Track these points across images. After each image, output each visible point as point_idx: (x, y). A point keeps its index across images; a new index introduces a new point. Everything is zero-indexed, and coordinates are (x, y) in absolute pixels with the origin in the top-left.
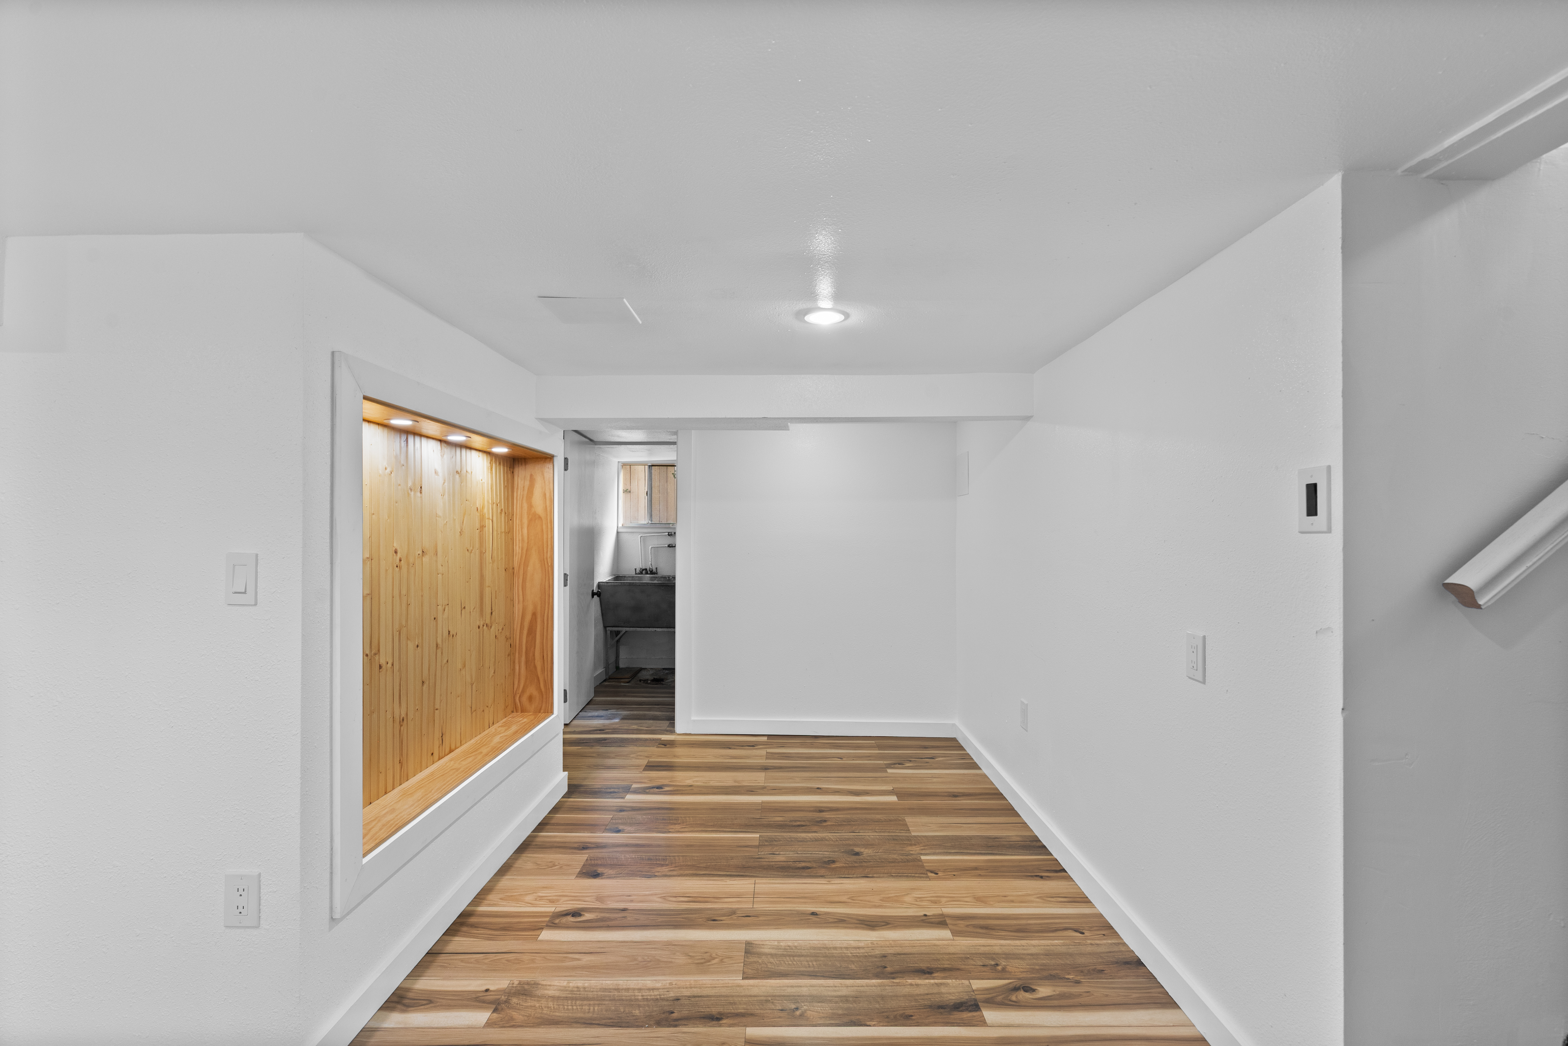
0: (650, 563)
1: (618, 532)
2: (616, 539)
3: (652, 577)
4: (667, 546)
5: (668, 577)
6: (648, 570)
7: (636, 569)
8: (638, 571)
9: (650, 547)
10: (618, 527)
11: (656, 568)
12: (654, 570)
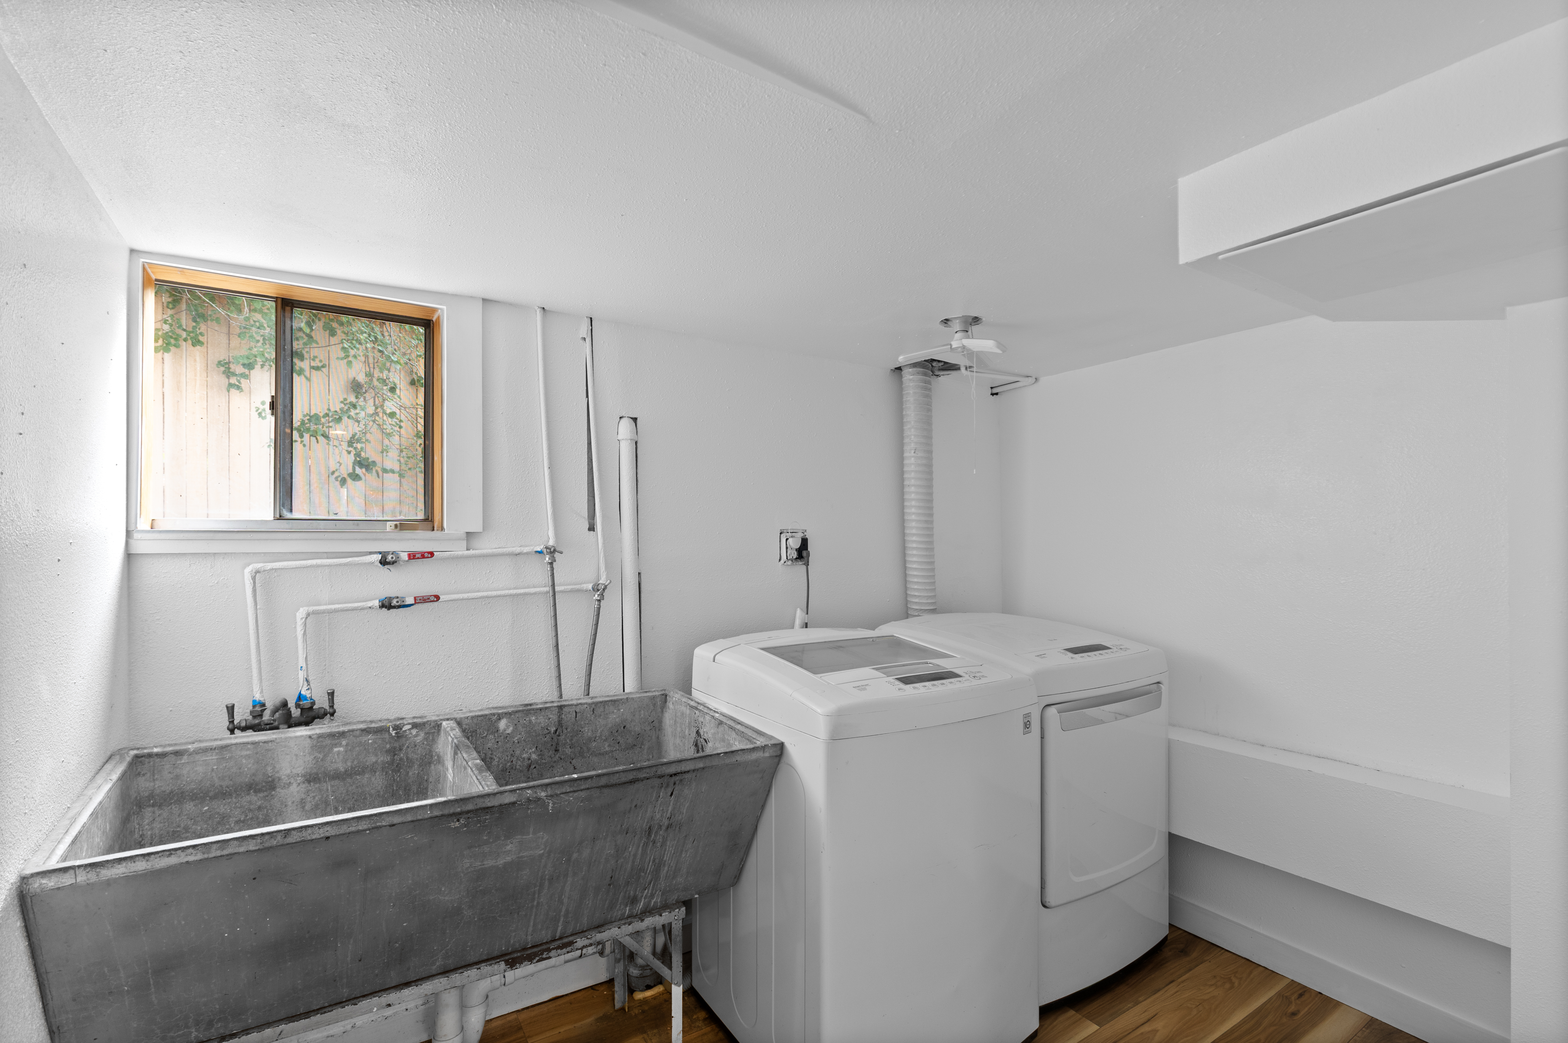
0: (301, 675)
1: (129, 557)
2: (121, 588)
3: (320, 736)
4: (376, 603)
5: (397, 728)
6: (291, 704)
7: (231, 709)
8: (242, 715)
9: (301, 613)
10: (129, 534)
11: (331, 694)
12: (322, 702)
